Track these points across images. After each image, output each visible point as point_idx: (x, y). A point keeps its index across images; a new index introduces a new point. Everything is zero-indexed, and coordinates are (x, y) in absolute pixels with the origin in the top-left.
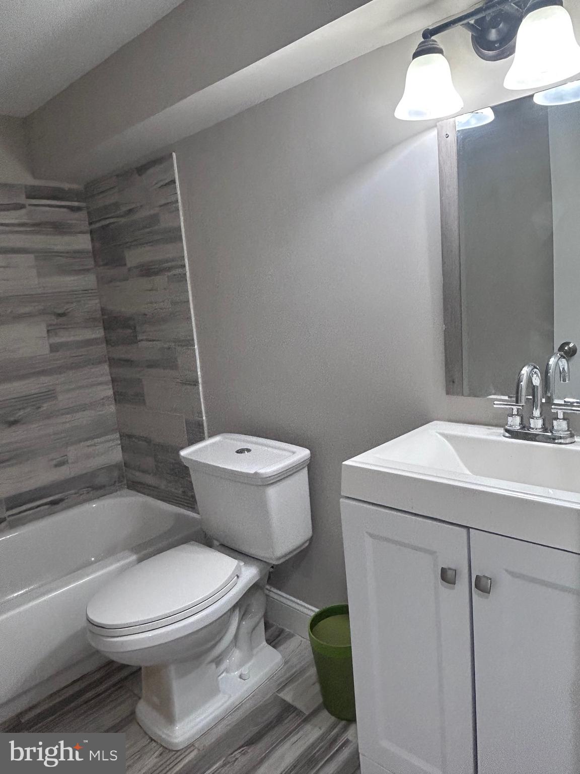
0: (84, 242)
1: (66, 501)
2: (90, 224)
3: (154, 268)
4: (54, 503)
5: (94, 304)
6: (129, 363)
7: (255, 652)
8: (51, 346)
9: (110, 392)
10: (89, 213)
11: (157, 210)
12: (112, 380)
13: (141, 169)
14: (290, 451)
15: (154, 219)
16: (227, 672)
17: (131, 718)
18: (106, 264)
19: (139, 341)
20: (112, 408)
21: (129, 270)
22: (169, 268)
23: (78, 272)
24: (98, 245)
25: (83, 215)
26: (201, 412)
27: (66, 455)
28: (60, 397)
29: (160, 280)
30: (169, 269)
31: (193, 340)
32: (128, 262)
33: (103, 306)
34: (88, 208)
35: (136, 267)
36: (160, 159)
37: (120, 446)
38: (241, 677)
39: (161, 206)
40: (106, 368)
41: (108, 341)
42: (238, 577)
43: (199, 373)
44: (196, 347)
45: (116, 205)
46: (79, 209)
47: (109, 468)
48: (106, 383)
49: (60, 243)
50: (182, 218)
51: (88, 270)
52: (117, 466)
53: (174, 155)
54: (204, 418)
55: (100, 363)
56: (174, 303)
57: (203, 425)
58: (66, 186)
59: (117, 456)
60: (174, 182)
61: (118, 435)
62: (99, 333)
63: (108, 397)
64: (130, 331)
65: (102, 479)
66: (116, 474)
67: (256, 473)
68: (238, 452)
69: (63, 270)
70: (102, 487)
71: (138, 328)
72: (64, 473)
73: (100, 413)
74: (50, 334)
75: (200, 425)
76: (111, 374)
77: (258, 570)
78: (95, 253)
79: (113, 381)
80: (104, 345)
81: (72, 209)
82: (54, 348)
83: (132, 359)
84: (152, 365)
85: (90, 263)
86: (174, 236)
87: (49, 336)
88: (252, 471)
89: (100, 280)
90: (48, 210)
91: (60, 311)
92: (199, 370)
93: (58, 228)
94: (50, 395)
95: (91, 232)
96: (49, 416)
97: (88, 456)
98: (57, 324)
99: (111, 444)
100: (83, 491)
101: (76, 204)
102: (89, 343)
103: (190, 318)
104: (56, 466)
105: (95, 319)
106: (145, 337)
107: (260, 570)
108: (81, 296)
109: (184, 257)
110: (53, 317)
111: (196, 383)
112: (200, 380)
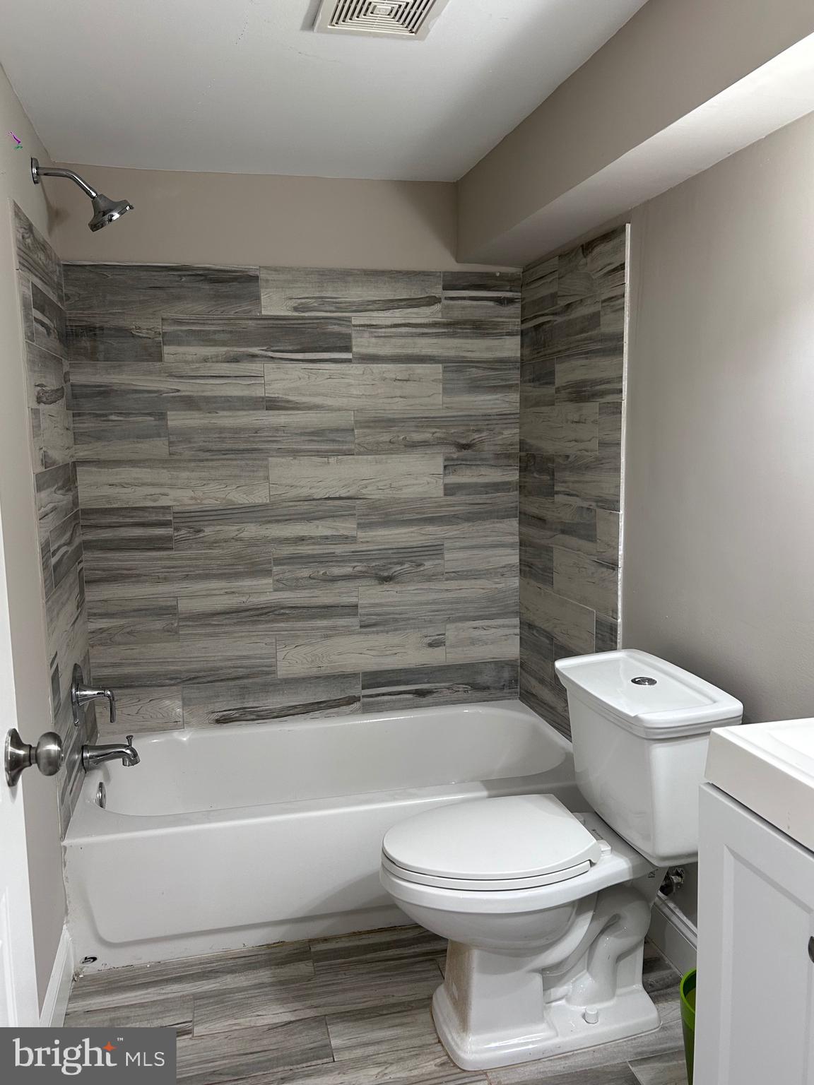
0: (511, 347)
1: (435, 695)
2: (522, 322)
3: (585, 391)
4: (421, 693)
5: (511, 434)
6: (541, 520)
7: (619, 991)
8: (445, 485)
9: (515, 559)
10: (523, 308)
11: (598, 308)
12: (520, 543)
13: (587, 247)
14: (710, 698)
15: (595, 319)
16: (568, 1000)
17: (426, 1003)
18: (533, 381)
19: (556, 494)
20: (515, 582)
21: (558, 390)
22: (603, 392)
23: (494, 389)
24: (527, 352)
25: (515, 309)
26: (615, 611)
27: (444, 634)
28: (447, 556)
29: (591, 408)
30: (603, 394)
31: (618, 501)
32: (557, 381)
33: (522, 438)
34: (523, 299)
35: (565, 388)
36: (612, 234)
37: (519, 637)
38: (584, 1016)
39: (604, 301)
40: (514, 523)
41: (522, 487)
42: (592, 864)
43: (621, 553)
44: (622, 512)
45: (554, 296)
46: (511, 301)
47: (499, 665)
48: (511, 546)
49: (478, 348)
50: (627, 320)
51: (510, 387)
52: (510, 664)
53: (628, 226)
54: (619, 620)
55: (508, 517)
56: (603, 444)
57: (616, 631)
58: (497, 270)
59: (512, 649)
60: (622, 266)
61: (516, 621)
62: (513, 476)
63: (511, 566)
64: (546, 478)
65: (485, 678)
66: (506, 674)
67: (636, 717)
68: (634, 681)
69: (475, 387)
70: (486, 688)
71: (557, 475)
72: (437, 657)
73: (497, 586)
74: (447, 472)
75: (613, 629)
76: (520, 534)
77: (630, 865)
78: (523, 363)
79: (522, 543)
80: (517, 493)
81: (499, 301)
82: (450, 490)
83: (545, 518)
84: (567, 530)
85: (515, 376)
86: (613, 347)
87: (445, 475)
88: (632, 715)
89: (525, 402)
90: (470, 305)
91: (464, 442)
92: (621, 547)
93: (479, 328)
94: (435, 550)
95: (523, 334)
96: (430, 578)
97: (473, 642)
98: (457, 459)
99: (507, 631)
100: (458, 688)
101: (509, 295)
102: (497, 487)
103: (618, 470)
104: (430, 645)
105: (508, 456)
106: (563, 489)
107: (633, 867)
108: (494, 422)
109: (622, 377)
110: (453, 449)
111: (613, 566)
112: (621, 563)
